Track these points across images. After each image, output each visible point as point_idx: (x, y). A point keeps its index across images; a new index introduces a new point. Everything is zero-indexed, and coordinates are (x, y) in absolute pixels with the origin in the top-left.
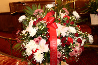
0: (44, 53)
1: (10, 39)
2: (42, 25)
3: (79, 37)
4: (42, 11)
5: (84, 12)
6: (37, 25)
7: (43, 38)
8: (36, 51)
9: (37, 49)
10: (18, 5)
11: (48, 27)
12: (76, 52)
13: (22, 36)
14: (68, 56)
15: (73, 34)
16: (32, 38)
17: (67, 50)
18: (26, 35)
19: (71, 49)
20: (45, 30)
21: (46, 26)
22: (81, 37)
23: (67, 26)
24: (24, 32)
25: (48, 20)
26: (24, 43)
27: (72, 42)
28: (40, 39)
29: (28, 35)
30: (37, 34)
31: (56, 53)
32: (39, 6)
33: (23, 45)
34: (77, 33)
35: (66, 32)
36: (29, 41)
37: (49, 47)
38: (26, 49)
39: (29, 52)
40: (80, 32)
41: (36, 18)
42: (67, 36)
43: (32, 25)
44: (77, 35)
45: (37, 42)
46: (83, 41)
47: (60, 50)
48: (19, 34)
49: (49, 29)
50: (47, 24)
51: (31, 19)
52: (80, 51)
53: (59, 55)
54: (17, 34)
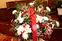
0: (29, 33)
1: (7, 25)
2: (27, 16)
3: (50, 23)
4: (27, 7)
5: (54, 7)
6: (24, 16)
7: (28, 24)
8: (23, 32)
9: (24, 31)
10: (12, 3)
12: (49, 32)
13: (15, 23)
14: (44, 35)
15: (47, 21)
16: (21, 24)
17: (43, 31)
18: (17, 22)
19: (45, 30)
21: (30, 16)
23: (43, 16)
24: (16, 20)
25: (31, 13)
26: (16, 28)
27: (46, 26)
28: (26, 24)
29: (19, 22)
30: (24, 21)
31: (36, 33)
32: (25, 4)
33: (15, 29)
34: (49, 21)
35: (42, 20)
36: (19, 26)
37: (32, 29)
38: (17, 31)
39: (19, 33)
40: (51, 20)
42: (43, 22)
43: (21, 16)
45: (24, 26)
46: (53, 25)
48: (13, 22)
49: (31, 18)
50: (30, 15)
51: (20, 12)
52: (51, 32)
53: (38, 35)
54: (12, 21)
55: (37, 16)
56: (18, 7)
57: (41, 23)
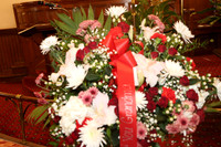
0: (106, 127)
1: (18, 96)
2: (98, 58)
3: (191, 87)
4: (98, 24)
5: (208, 23)
6: (86, 58)
7: (101, 89)
8: (84, 123)
9: (86, 119)
10: (35, 9)
11: (112, 63)
12: (184, 122)
13: (50, 88)
14: (165, 133)
15: (176, 79)
16: (75, 92)
17: (162, 119)
18: (59, 84)
19: (171, 115)
20: (106, 70)
21: (109, 61)
22: (195, 87)
23: (161, 58)
24: (54, 77)
25: (113, 46)
26: (54, 105)
27: (173, 97)
28: (93, 92)
29: (65, 83)
30: (86, 80)
31: (134, 126)
32: (91, 11)
33: (52, 109)
34: (185, 76)
35: (159, 76)
36: (68, 99)
37: (117, 111)
38: (60, 118)
39: (67, 126)
40: (194, 74)
41: (84, 42)
42: (161, 84)
43: (74, 58)
44: (185, 81)
45: (87, 100)
46: (203, 96)
47: (143, 120)
48: (42, 84)
49: (115, 68)
50: (111, 56)
51: (71, 45)
52: (193, 120)
53: (142, 133)
54: (38, 82)
55: (139, 58)
56: (64, 22)
57: (152, 85)
